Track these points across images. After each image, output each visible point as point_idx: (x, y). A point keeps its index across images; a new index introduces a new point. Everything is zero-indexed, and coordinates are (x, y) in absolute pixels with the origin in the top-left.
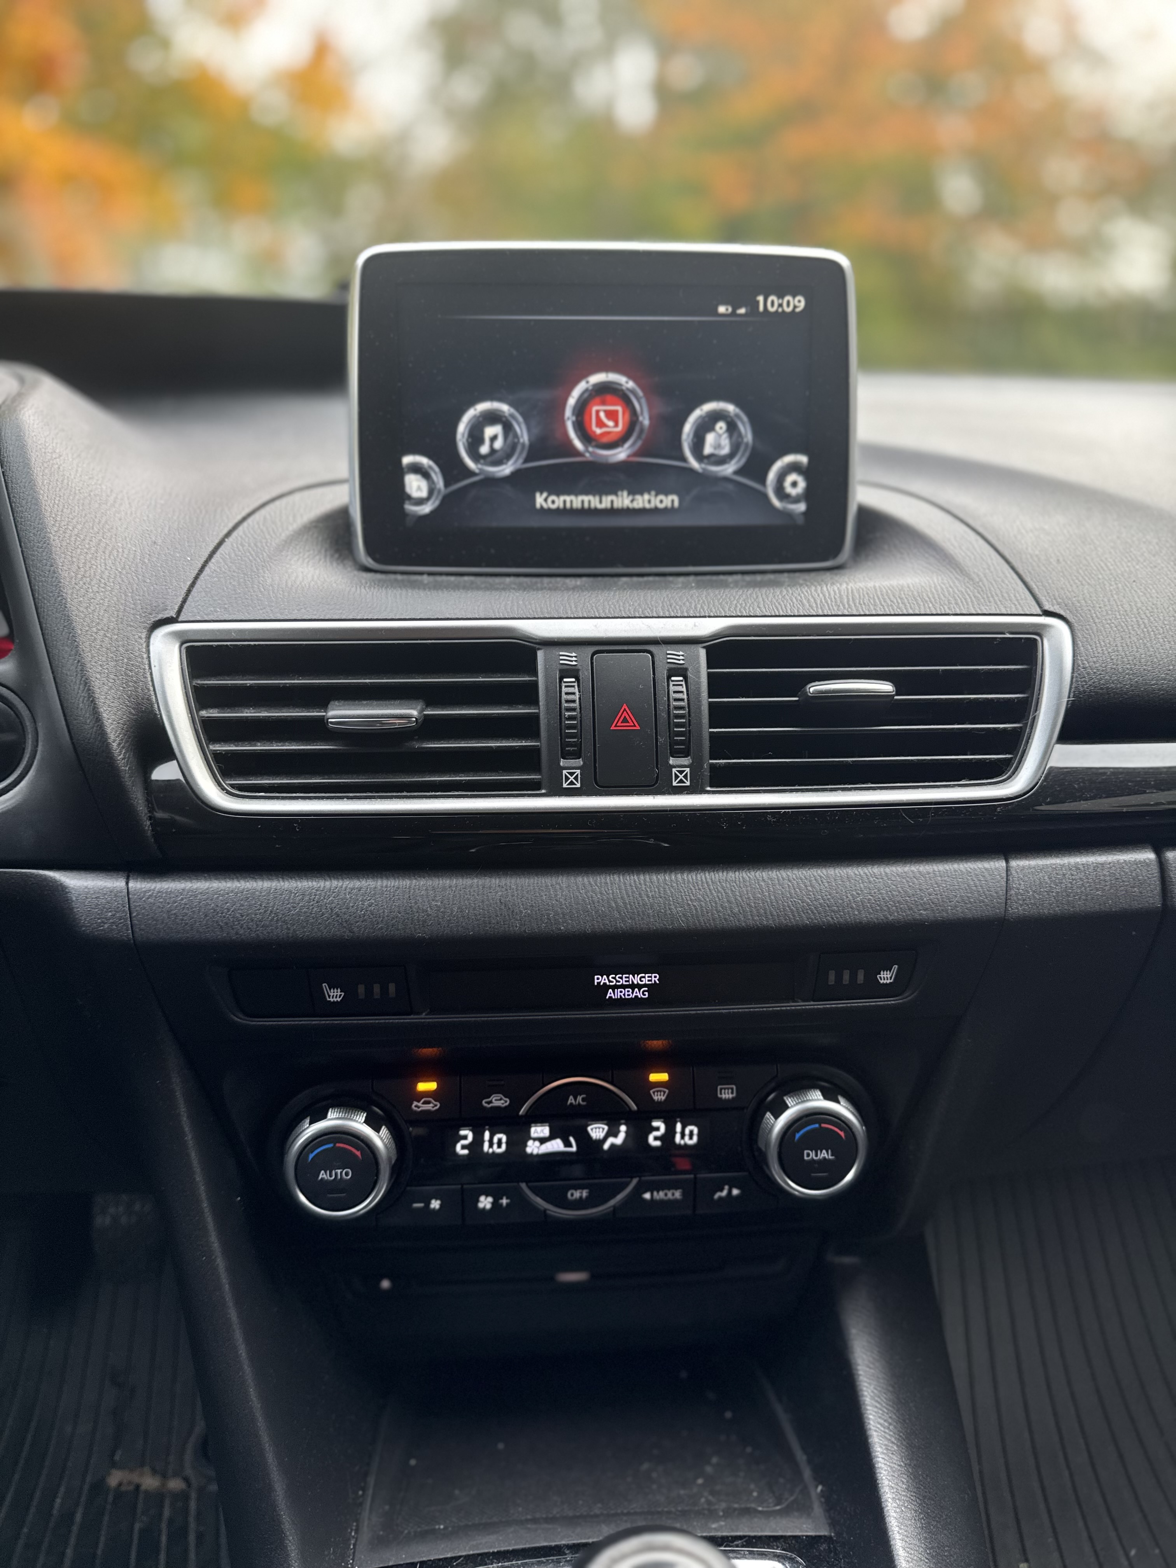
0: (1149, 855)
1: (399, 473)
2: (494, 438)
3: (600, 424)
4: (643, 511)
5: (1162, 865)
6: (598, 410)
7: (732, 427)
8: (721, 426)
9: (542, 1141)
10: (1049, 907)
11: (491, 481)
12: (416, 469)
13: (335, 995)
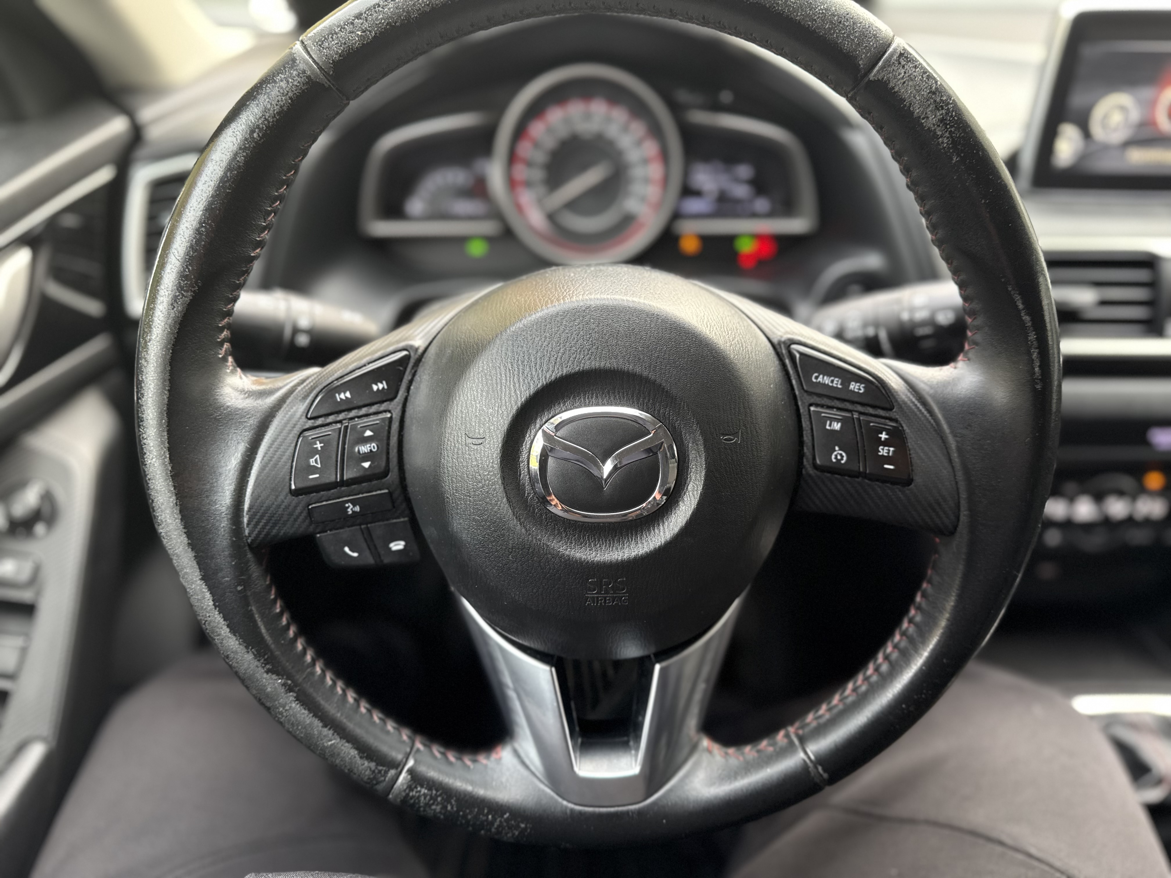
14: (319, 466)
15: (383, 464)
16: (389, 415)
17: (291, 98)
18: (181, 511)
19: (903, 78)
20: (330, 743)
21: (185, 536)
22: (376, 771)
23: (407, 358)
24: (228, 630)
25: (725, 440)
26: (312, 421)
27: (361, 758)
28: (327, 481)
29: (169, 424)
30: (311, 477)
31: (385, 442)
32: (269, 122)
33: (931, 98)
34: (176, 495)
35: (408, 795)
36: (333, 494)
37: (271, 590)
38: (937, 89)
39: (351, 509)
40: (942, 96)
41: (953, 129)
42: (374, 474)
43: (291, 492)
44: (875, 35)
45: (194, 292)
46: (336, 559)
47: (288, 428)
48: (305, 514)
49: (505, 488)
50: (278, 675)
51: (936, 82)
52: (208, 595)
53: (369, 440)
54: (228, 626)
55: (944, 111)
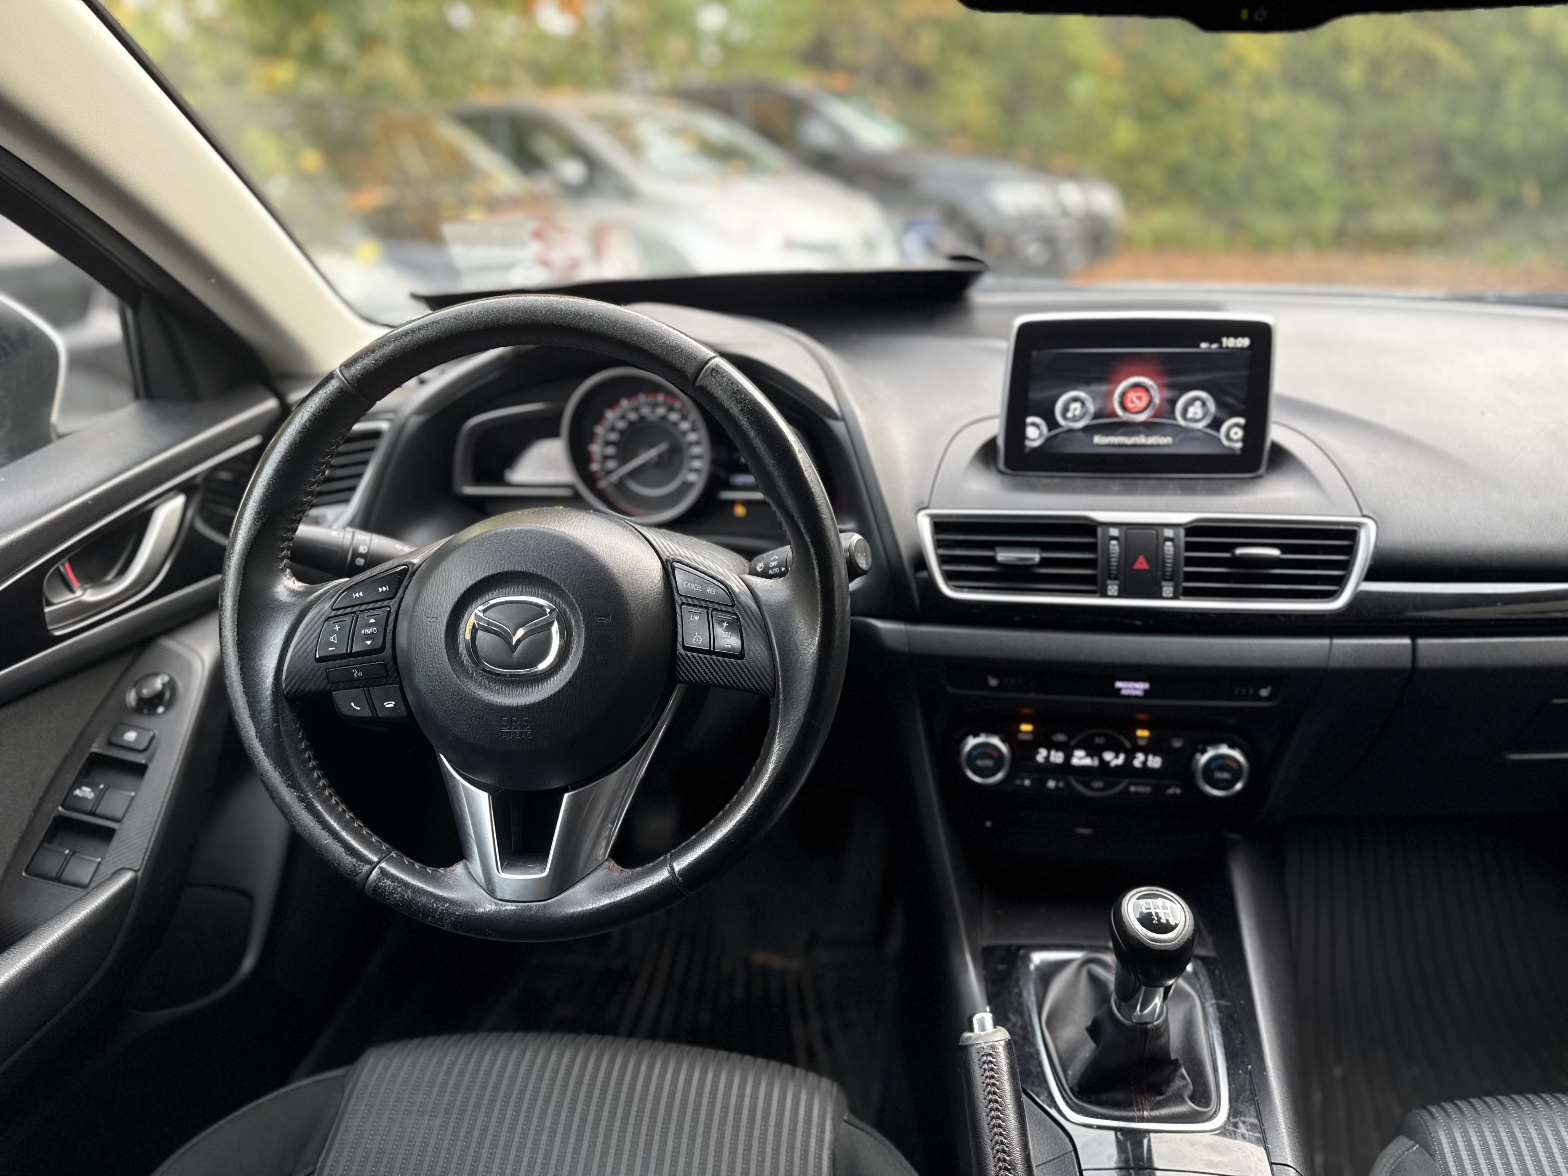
0: (1407, 641)
1: (1024, 426)
2: (1075, 410)
3: (1132, 402)
4: (1152, 446)
5: (1414, 646)
6: (1132, 396)
7: (1204, 404)
8: (1198, 404)
9: (1081, 758)
10: (1351, 663)
11: (1071, 431)
12: (1034, 424)
13: (993, 682)
14: (336, 642)
15: (380, 643)
16: (388, 609)
17: (330, 401)
18: (241, 669)
19: (715, 384)
20: (326, 842)
21: (242, 686)
22: (357, 865)
23: (405, 571)
24: (264, 754)
25: (599, 620)
26: (336, 611)
27: (346, 854)
28: (341, 653)
29: (239, 609)
30: (330, 649)
31: (383, 627)
32: (316, 416)
33: (734, 396)
34: (239, 657)
35: (377, 884)
36: (344, 662)
37: (300, 732)
38: (738, 390)
39: (356, 674)
40: (741, 395)
41: (749, 416)
42: (374, 650)
43: (316, 659)
44: (695, 358)
45: (263, 522)
46: (345, 710)
47: (319, 615)
48: (325, 674)
49: (447, 652)
50: (295, 789)
51: (738, 387)
52: (253, 728)
53: (372, 625)
54: (264, 751)
55: (742, 405)
